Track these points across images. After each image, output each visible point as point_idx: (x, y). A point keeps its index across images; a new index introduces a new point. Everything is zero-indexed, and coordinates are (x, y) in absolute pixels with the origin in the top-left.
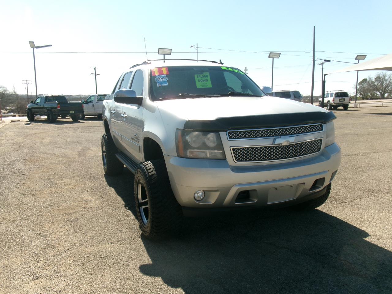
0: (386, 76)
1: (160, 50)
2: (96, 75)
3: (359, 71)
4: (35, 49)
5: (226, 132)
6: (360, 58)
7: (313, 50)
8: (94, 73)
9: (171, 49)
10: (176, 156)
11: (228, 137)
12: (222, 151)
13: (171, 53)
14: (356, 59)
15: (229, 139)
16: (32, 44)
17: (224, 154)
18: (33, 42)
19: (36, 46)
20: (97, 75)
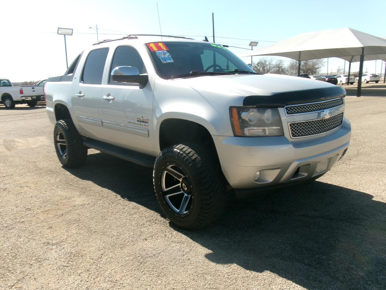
0: (267, 62)
1: (59, 29)
3: (253, 57)
5: (283, 107)
6: (253, 44)
7: (213, 36)
10: (233, 135)
11: (286, 113)
12: (279, 128)
13: (72, 33)
14: (250, 45)
15: (287, 115)
17: (282, 130)
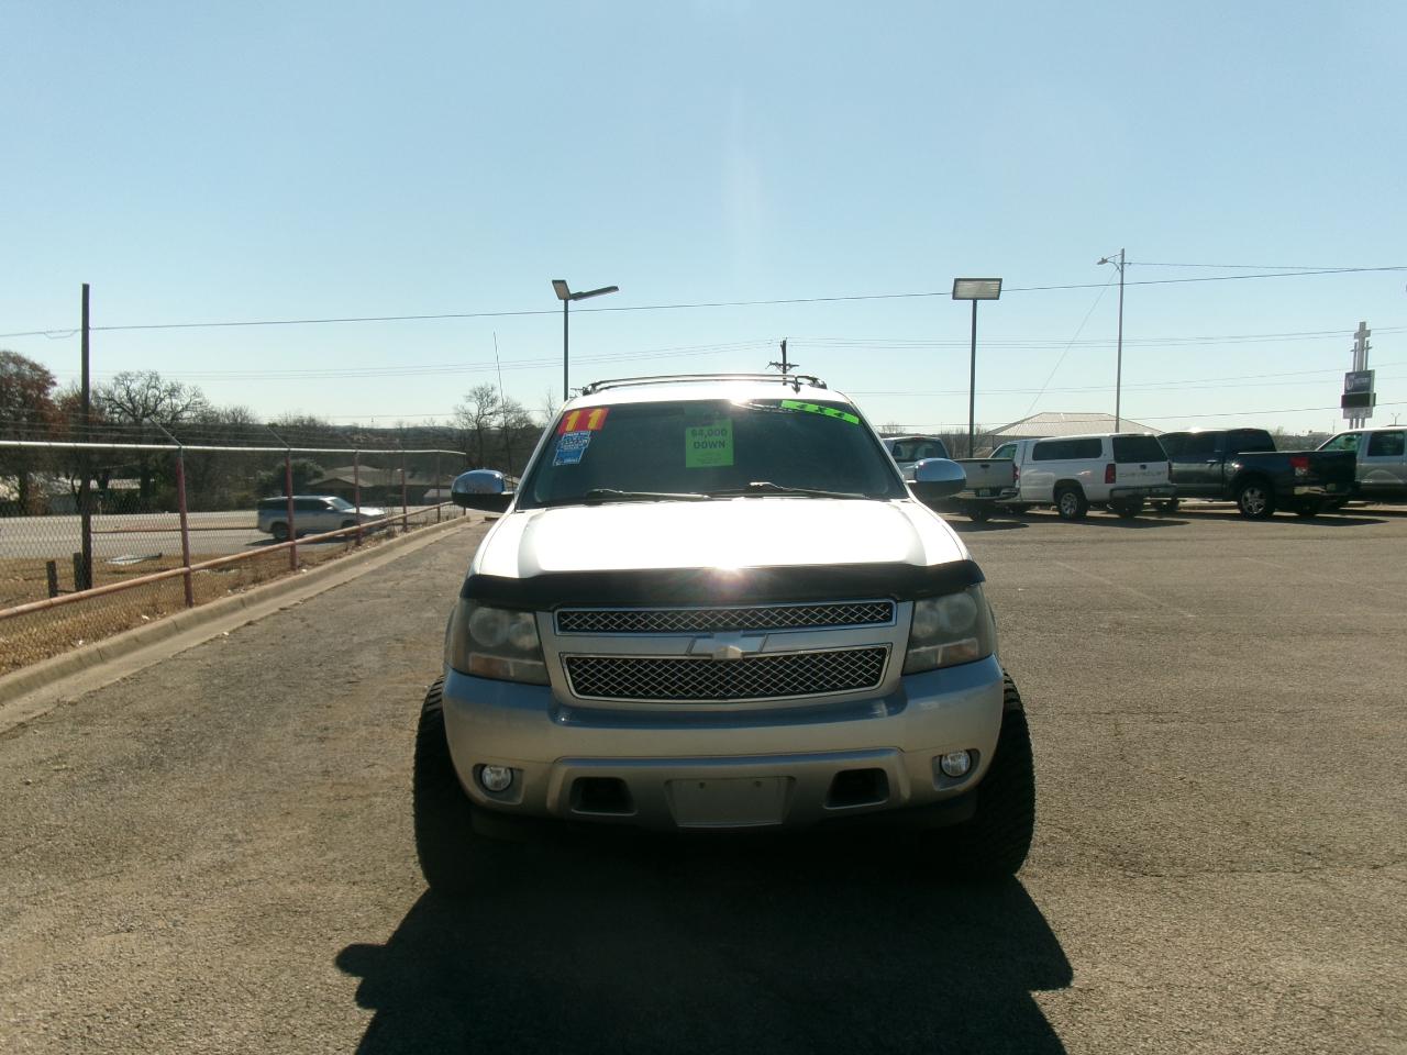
2: (787, 367)
4: (571, 302)
5: (553, 611)
8: (781, 362)
9: (1000, 280)
11: (558, 627)
12: (540, 663)
13: (1000, 290)
15: (560, 633)
16: (560, 285)
17: (544, 669)
18: (563, 282)
19: (572, 292)
20: (791, 366)
